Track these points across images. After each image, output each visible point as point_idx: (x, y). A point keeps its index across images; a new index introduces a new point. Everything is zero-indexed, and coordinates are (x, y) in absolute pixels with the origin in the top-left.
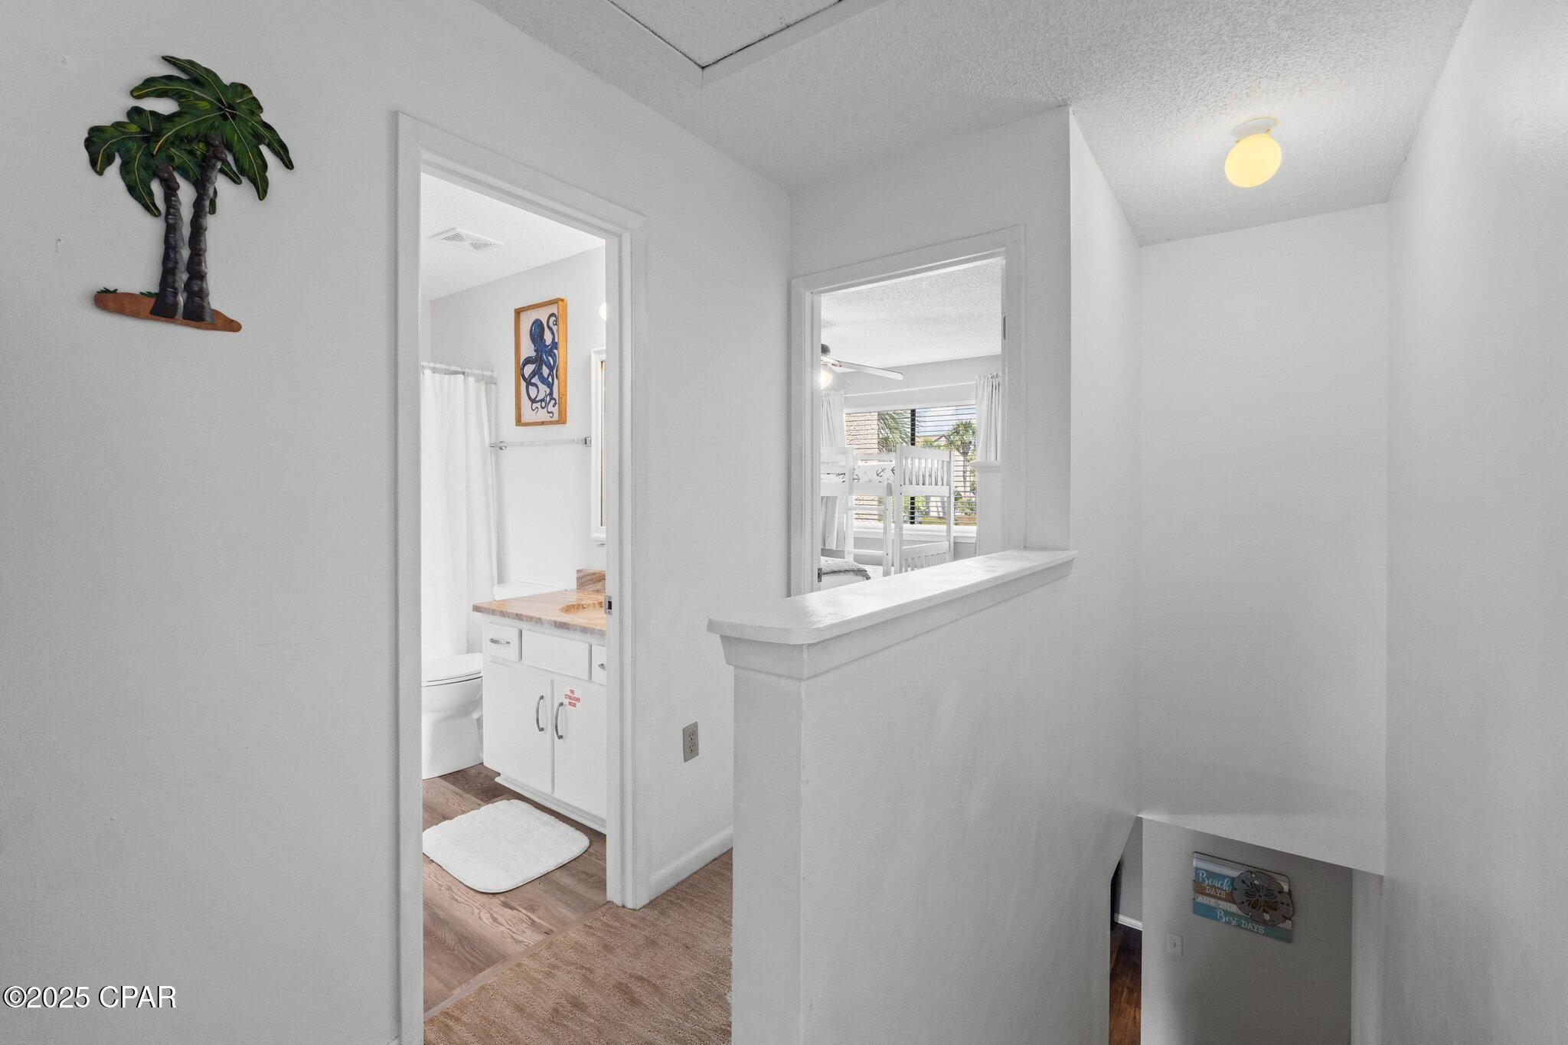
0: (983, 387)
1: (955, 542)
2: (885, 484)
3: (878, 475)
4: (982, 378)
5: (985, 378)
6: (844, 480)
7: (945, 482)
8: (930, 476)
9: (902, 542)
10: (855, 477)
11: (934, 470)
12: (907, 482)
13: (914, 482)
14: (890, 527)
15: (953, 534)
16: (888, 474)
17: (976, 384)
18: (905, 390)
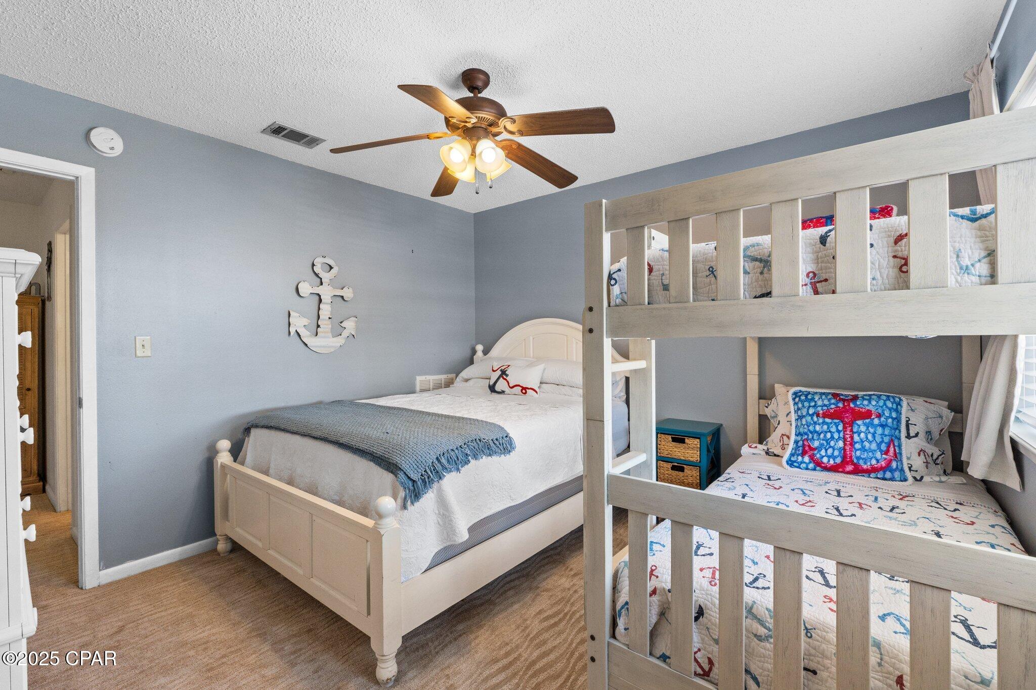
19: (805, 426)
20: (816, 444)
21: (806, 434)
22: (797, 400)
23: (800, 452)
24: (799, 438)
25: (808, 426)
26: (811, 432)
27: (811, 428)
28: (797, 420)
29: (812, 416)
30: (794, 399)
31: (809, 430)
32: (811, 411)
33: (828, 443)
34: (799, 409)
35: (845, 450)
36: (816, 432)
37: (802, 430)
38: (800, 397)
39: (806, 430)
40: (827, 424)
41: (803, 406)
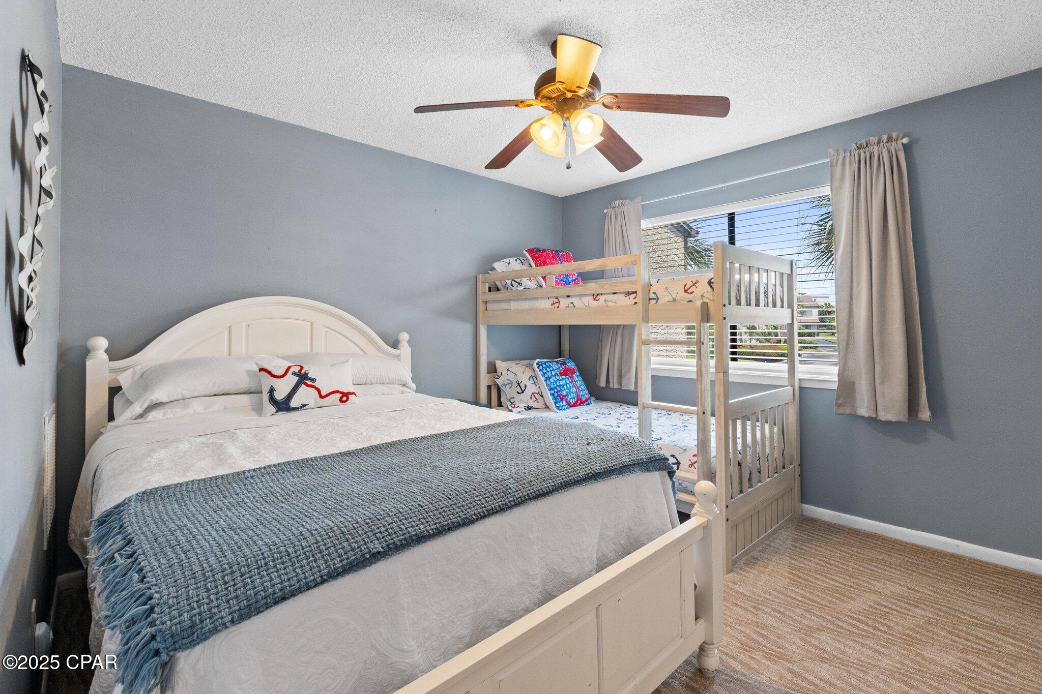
0: (843, 164)
1: (800, 388)
2: (698, 303)
3: (686, 291)
4: (841, 152)
5: (845, 151)
6: (636, 300)
7: (786, 304)
8: (766, 293)
9: (727, 385)
10: (652, 296)
11: (771, 288)
12: (733, 301)
13: (743, 301)
14: (708, 364)
15: (799, 375)
16: (703, 288)
17: (832, 161)
18: (720, 186)
19: (554, 383)
20: (564, 393)
21: (556, 388)
22: (541, 368)
23: (560, 400)
24: (553, 392)
25: (556, 383)
26: (558, 386)
27: (558, 384)
28: (546, 380)
29: (555, 376)
30: (538, 367)
31: (557, 385)
32: (553, 373)
33: (570, 391)
34: (544, 373)
35: (577, 392)
36: (561, 385)
37: (552, 386)
38: (542, 365)
39: (555, 386)
40: (564, 379)
41: (547, 371)
